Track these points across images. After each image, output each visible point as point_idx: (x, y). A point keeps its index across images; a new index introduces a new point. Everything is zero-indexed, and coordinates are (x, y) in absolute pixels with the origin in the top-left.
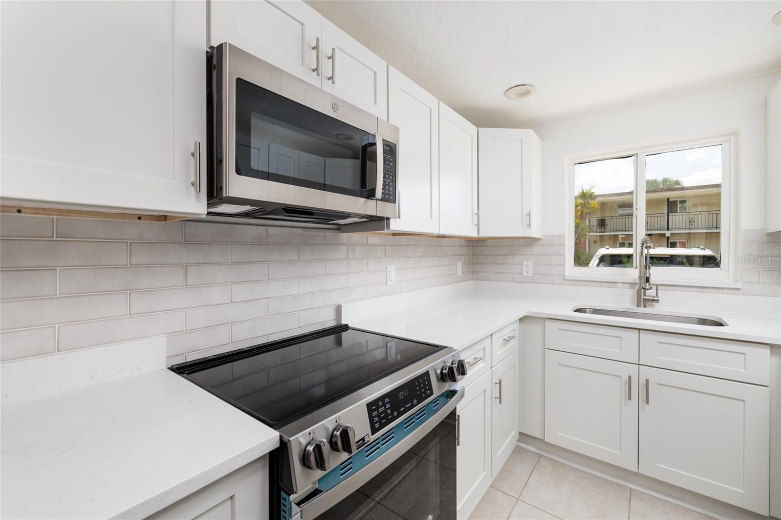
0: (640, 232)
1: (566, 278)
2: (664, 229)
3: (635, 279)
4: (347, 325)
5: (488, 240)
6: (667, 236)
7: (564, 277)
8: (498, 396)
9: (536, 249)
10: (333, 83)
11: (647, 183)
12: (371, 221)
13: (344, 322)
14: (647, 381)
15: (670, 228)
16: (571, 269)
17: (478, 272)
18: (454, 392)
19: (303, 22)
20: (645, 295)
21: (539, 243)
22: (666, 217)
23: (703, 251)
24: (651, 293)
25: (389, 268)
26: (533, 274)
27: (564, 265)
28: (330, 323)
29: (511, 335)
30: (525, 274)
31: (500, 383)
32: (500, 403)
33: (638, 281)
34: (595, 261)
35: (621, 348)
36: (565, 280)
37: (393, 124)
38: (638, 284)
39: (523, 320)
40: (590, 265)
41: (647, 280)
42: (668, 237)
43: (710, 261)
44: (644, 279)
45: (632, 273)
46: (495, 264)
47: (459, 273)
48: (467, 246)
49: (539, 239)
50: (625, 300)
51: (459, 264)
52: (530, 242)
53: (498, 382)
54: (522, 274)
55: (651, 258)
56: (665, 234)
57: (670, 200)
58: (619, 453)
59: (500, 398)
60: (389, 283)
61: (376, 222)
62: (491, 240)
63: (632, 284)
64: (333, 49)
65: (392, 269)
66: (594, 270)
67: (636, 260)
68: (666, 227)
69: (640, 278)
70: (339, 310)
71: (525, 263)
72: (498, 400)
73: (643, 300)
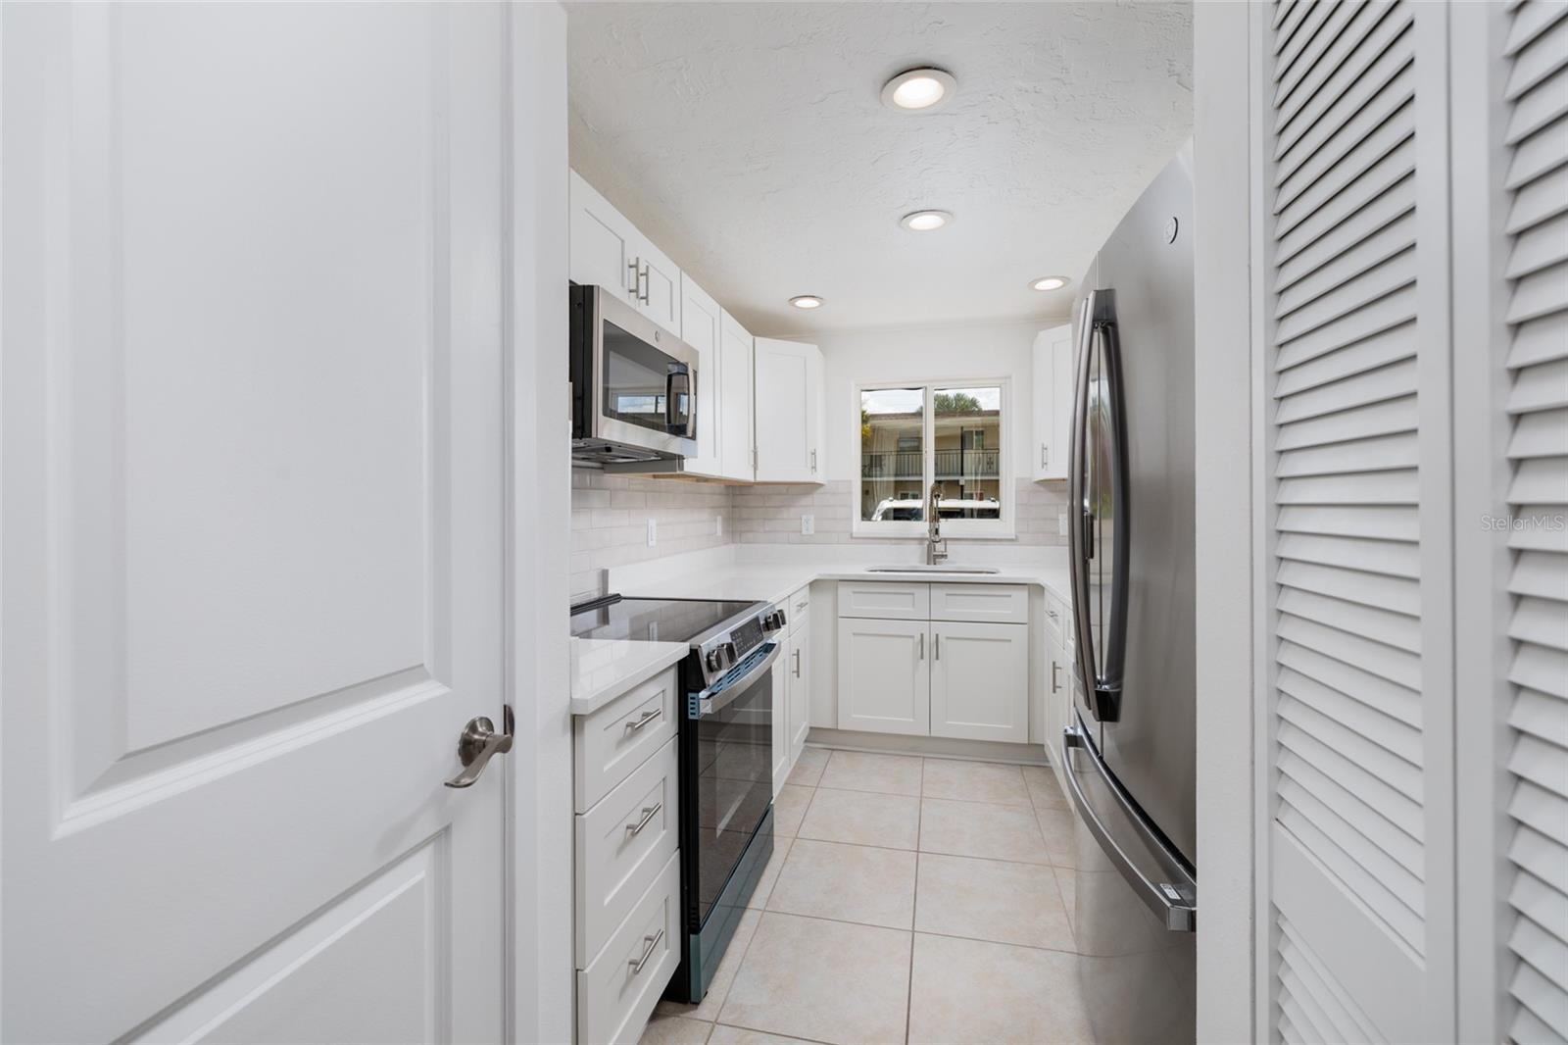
0: (929, 479)
1: (854, 535)
2: (957, 474)
3: (924, 534)
4: (618, 595)
5: (756, 486)
6: (961, 483)
7: (851, 534)
8: (795, 669)
9: (817, 498)
10: (647, 304)
11: (935, 400)
12: (663, 459)
13: (612, 591)
14: (937, 635)
15: (965, 471)
16: (859, 526)
17: (741, 532)
18: (772, 646)
19: (622, 237)
20: (935, 550)
21: (821, 490)
22: (960, 456)
23: (993, 503)
24: (940, 547)
25: (650, 521)
26: (816, 532)
27: (850, 519)
28: (596, 595)
29: (803, 601)
30: (804, 532)
31: (798, 654)
32: (798, 676)
33: (928, 536)
34: (877, 516)
35: (914, 605)
36: (852, 538)
37: (688, 342)
38: (926, 539)
39: (814, 585)
40: (874, 518)
41: (937, 532)
42: (962, 486)
43: (994, 513)
44: (934, 531)
45: (921, 527)
46: (765, 519)
47: (719, 533)
48: (728, 495)
49: (821, 485)
50: (912, 558)
51: (719, 518)
52: (811, 487)
53: (795, 652)
54: (801, 532)
55: (939, 512)
56: (958, 481)
57: (965, 429)
58: (912, 720)
59: (798, 672)
60: (650, 543)
61: (668, 462)
62: (760, 487)
63: (921, 540)
64: (647, 267)
65: (653, 523)
66: (879, 526)
67: (926, 514)
68: (960, 471)
69: (930, 531)
70: (604, 575)
71: (804, 517)
72: (795, 674)
73: (933, 557)
